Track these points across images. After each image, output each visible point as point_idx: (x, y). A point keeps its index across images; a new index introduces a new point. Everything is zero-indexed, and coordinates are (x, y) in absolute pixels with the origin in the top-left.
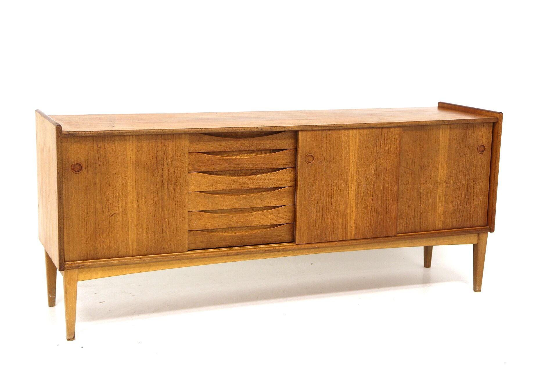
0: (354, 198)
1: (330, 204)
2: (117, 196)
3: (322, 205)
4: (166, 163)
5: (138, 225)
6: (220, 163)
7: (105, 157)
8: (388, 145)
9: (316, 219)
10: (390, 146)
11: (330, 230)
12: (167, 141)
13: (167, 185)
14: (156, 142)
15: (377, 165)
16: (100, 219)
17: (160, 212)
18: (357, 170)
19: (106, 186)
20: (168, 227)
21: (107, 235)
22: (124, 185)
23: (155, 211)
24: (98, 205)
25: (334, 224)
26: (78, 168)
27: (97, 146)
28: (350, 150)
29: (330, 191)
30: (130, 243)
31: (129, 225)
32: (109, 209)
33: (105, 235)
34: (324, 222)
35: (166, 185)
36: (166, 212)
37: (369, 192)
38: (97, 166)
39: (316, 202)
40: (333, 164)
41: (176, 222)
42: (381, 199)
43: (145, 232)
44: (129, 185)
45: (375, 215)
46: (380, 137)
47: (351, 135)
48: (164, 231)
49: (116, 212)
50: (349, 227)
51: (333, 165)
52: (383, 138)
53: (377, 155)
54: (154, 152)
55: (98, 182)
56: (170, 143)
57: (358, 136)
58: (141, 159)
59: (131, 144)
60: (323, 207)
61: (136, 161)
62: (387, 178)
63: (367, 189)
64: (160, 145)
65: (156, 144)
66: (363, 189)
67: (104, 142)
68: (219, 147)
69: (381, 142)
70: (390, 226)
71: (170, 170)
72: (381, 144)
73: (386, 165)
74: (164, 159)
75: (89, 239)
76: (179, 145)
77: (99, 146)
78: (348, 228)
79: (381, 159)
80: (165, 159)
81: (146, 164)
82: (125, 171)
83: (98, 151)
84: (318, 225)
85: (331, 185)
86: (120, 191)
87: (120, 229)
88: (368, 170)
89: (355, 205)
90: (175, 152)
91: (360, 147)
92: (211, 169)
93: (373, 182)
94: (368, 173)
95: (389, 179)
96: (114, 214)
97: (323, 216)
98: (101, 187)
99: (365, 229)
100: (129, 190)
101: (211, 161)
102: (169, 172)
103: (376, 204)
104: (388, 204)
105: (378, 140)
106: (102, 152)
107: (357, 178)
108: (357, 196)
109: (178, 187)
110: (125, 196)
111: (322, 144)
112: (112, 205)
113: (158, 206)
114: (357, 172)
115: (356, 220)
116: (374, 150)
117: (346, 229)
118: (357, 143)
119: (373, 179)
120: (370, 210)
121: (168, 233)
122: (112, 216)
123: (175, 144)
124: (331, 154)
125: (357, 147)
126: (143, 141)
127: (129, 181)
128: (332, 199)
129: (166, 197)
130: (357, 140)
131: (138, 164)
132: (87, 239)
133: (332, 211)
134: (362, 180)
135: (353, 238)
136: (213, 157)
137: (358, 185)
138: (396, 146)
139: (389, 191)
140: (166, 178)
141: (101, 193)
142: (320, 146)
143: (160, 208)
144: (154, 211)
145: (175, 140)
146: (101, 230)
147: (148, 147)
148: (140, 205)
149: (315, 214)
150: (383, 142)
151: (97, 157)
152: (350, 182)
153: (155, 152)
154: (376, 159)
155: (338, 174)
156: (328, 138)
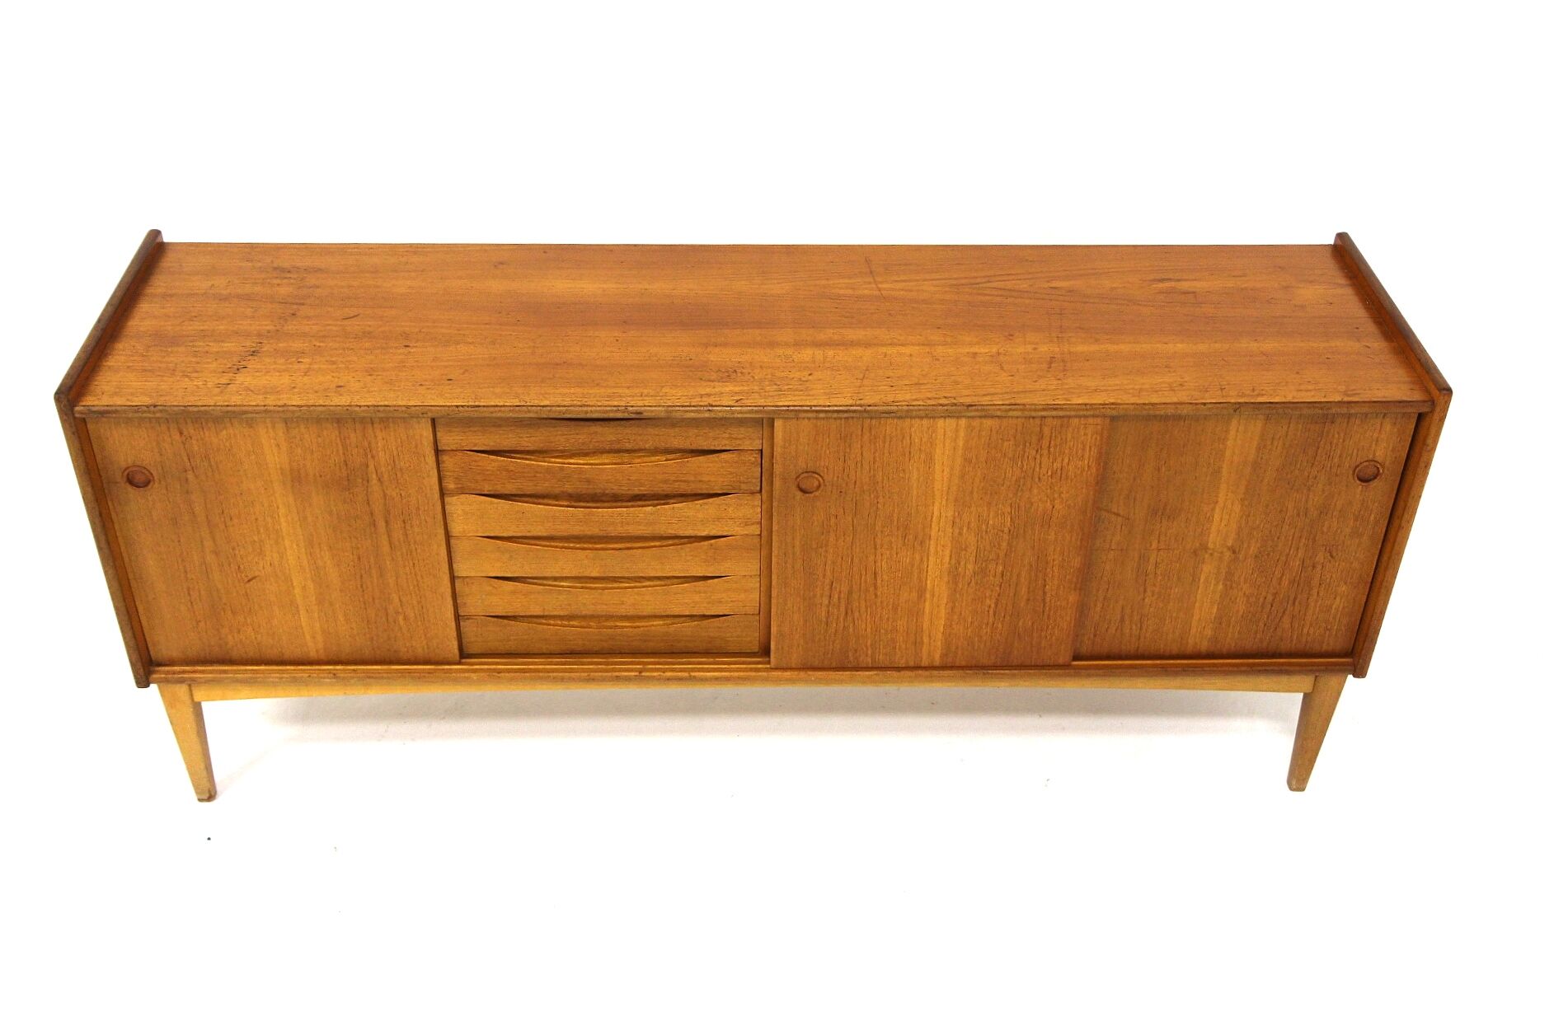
0: (946, 579)
1: (872, 589)
2: (255, 541)
3: (845, 589)
4: (374, 476)
5: (320, 602)
6: (535, 476)
7: (207, 457)
8: (1059, 460)
9: (827, 619)
10: (1066, 460)
11: (869, 644)
12: (370, 425)
13: (384, 524)
14: (339, 427)
15: (1022, 504)
16: (220, 587)
17: (375, 580)
18: (957, 514)
19: (223, 519)
20: (400, 610)
21: (245, 618)
22: (269, 520)
23: (361, 576)
24: (210, 558)
25: (882, 631)
26: (138, 479)
27: (181, 433)
28: (938, 467)
29: (872, 558)
30: (308, 637)
31: (299, 600)
32: (239, 567)
33: (241, 618)
34: (852, 625)
35: (381, 524)
36: (392, 581)
37: (992, 566)
38: (190, 476)
39: (827, 581)
40: (881, 497)
41: (419, 602)
42: (1030, 583)
43: (341, 618)
44: (282, 520)
45: (1008, 618)
46: (1034, 439)
47: (940, 431)
48: (391, 620)
49: (257, 574)
50: (926, 640)
51: (881, 500)
52: (1045, 443)
53: (1022, 481)
54: (338, 451)
55: (198, 509)
56: (378, 433)
57: (962, 434)
58: (305, 465)
59: (271, 430)
60: (850, 592)
61: (291, 470)
62: (1052, 537)
63: (985, 561)
64: (352, 435)
65: (340, 433)
66: (972, 559)
67: (196, 426)
68: (526, 439)
69: (1037, 451)
70: (1051, 645)
71: (388, 492)
72: (1038, 456)
73: (1051, 507)
74: (367, 466)
75: (202, 624)
76: (404, 438)
77: (185, 433)
78: (922, 643)
79: (1035, 491)
80: (371, 467)
81: (321, 476)
82: (266, 489)
83: (184, 444)
84: (833, 630)
85: (875, 546)
86: (262, 531)
87: (275, 608)
88: (991, 516)
89: (946, 595)
90: (395, 453)
91: (968, 461)
92: (510, 488)
93: (1004, 544)
94: (991, 522)
95: (1056, 540)
96: (254, 578)
97: (849, 612)
98: (209, 522)
99: (976, 648)
100: (284, 530)
101: (507, 471)
102: (385, 495)
103: (1012, 594)
104: (1048, 595)
105: (1028, 444)
106: (196, 448)
107: (956, 534)
108: (954, 575)
109: (416, 530)
110: (277, 543)
111: (848, 450)
112: (245, 559)
113: (367, 567)
114: (957, 520)
115: (949, 625)
116: (1015, 469)
117: (918, 643)
118: (960, 452)
119: (1006, 537)
120: (993, 606)
121: (402, 622)
122: (251, 583)
123: (392, 434)
124: (874, 476)
125: (959, 461)
126: (302, 426)
127: (282, 511)
128: (875, 577)
129: (386, 549)
130: (961, 443)
131: (296, 478)
132: (197, 624)
133: (876, 604)
134: (971, 539)
135: (937, 663)
136: (512, 462)
137: (959, 548)
138: (1086, 462)
139: (1056, 569)
140: (378, 507)
141: (211, 532)
142: (842, 454)
143: (374, 571)
144: (358, 577)
145: (391, 425)
146: (229, 608)
147: (319, 439)
148: (320, 563)
149: (824, 609)
150: (1045, 452)
151: (186, 459)
152: (932, 542)
153: (341, 452)
154: (1018, 490)
155: (895, 523)
156: (866, 437)
